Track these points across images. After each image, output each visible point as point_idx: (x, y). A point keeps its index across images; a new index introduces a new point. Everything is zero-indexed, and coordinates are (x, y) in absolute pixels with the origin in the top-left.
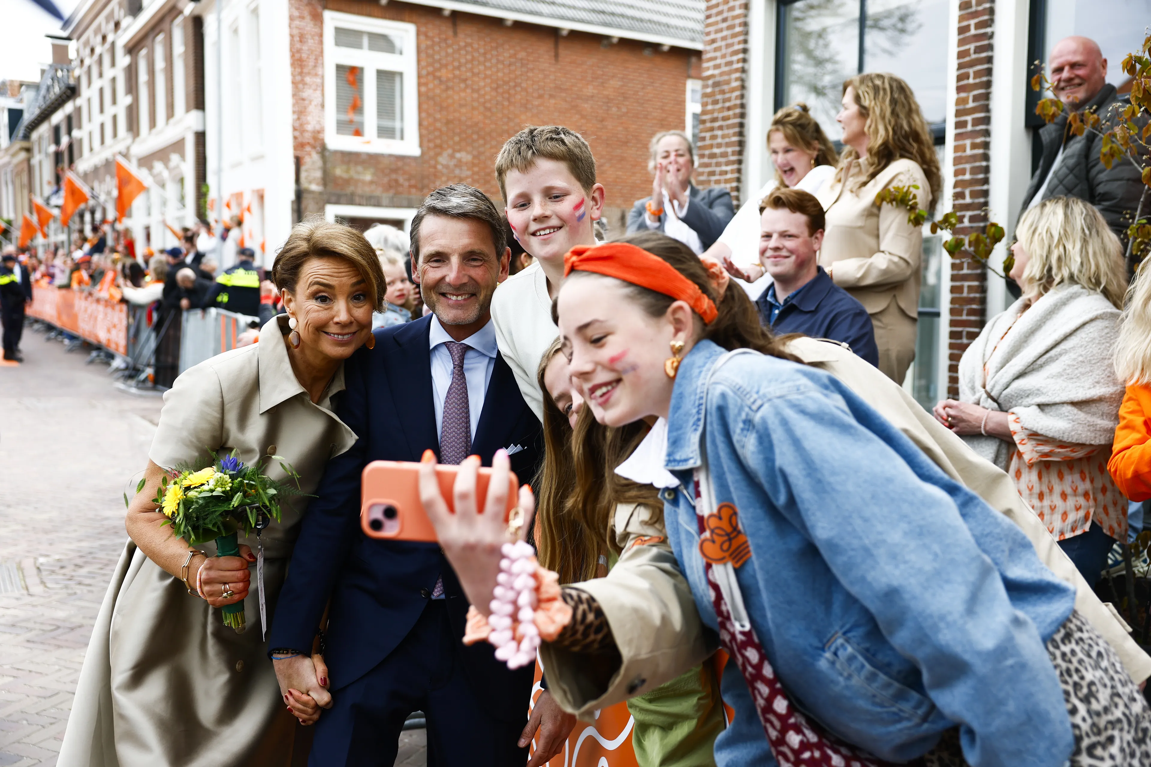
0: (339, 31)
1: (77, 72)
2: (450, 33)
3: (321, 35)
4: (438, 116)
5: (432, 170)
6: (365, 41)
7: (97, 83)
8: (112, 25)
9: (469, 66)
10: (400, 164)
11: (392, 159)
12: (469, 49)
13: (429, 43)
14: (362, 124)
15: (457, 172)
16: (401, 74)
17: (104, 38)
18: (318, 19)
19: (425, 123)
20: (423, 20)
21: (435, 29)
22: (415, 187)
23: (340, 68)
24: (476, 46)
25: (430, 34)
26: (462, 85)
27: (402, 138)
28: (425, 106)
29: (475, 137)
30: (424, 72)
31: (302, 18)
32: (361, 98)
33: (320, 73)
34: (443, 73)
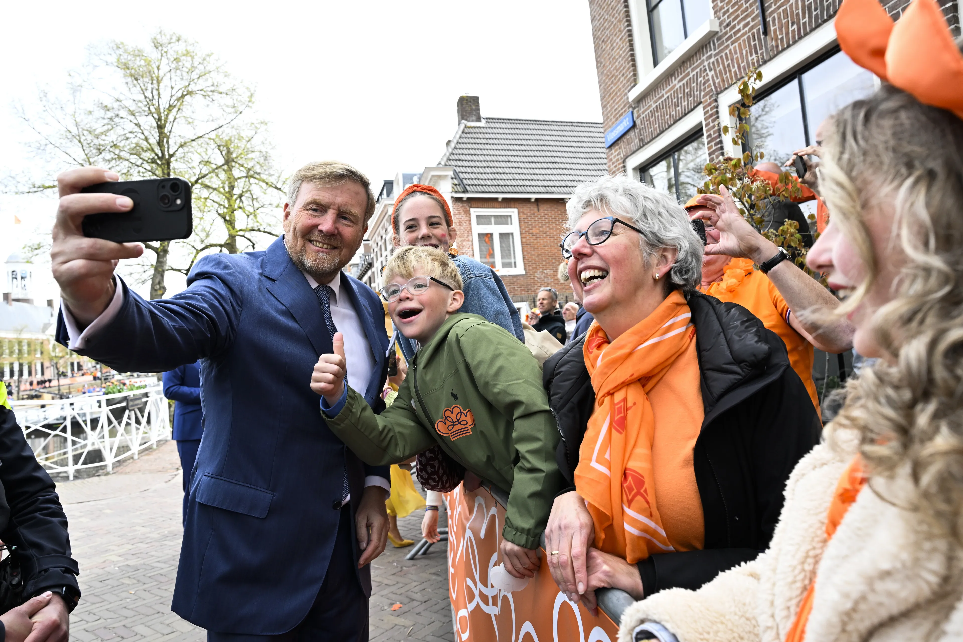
0: (478, 217)
1: (372, 255)
2: (536, 210)
3: (470, 221)
4: (533, 253)
5: (532, 281)
6: (493, 220)
7: (380, 259)
8: (384, 231)
9: (547, 225)
10: (515, 280)
11: (511, 278)
12: (546, 216)
13: (525, 216)
14: (494, 262)
15: (546, 280)
16: (512, 234)
17: (382, 237)
18: (468, 213)
19: (527, 257)
20: (521, 205)
21: (527, 209)
22: (524, 290)
23: (480, 235)
24: (550, 214)
25: (525, 212)
26: (545, 235)
27: (515, 267)
28: (526, 249)
29: (554, 261)
30: (524, 232)
31: (460, 214)
32: (493, 250)
33: (471, 239)
34: (534, 231)
